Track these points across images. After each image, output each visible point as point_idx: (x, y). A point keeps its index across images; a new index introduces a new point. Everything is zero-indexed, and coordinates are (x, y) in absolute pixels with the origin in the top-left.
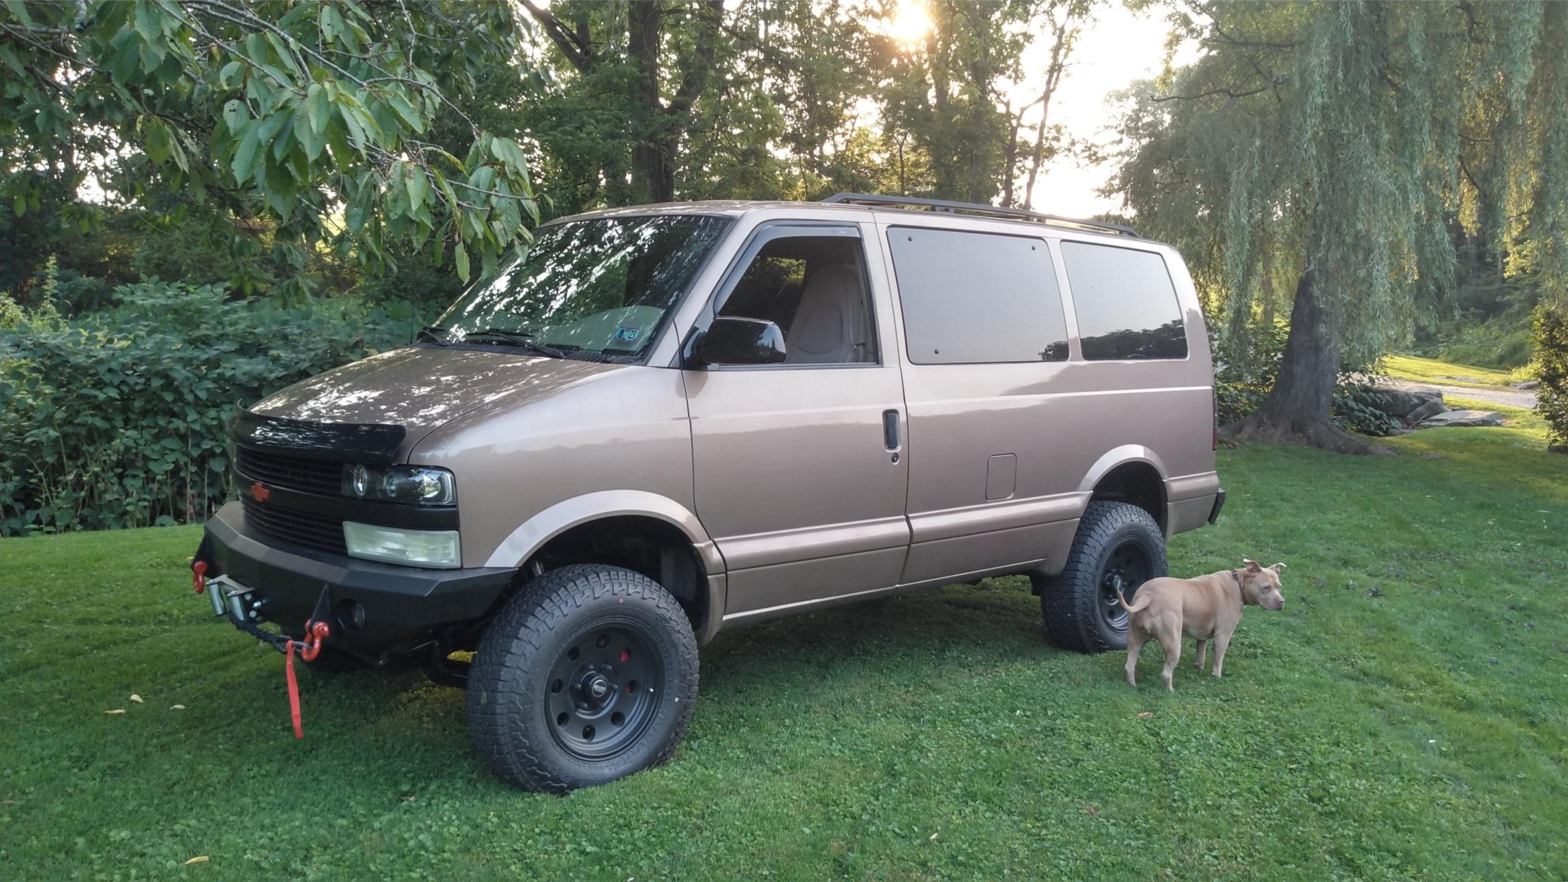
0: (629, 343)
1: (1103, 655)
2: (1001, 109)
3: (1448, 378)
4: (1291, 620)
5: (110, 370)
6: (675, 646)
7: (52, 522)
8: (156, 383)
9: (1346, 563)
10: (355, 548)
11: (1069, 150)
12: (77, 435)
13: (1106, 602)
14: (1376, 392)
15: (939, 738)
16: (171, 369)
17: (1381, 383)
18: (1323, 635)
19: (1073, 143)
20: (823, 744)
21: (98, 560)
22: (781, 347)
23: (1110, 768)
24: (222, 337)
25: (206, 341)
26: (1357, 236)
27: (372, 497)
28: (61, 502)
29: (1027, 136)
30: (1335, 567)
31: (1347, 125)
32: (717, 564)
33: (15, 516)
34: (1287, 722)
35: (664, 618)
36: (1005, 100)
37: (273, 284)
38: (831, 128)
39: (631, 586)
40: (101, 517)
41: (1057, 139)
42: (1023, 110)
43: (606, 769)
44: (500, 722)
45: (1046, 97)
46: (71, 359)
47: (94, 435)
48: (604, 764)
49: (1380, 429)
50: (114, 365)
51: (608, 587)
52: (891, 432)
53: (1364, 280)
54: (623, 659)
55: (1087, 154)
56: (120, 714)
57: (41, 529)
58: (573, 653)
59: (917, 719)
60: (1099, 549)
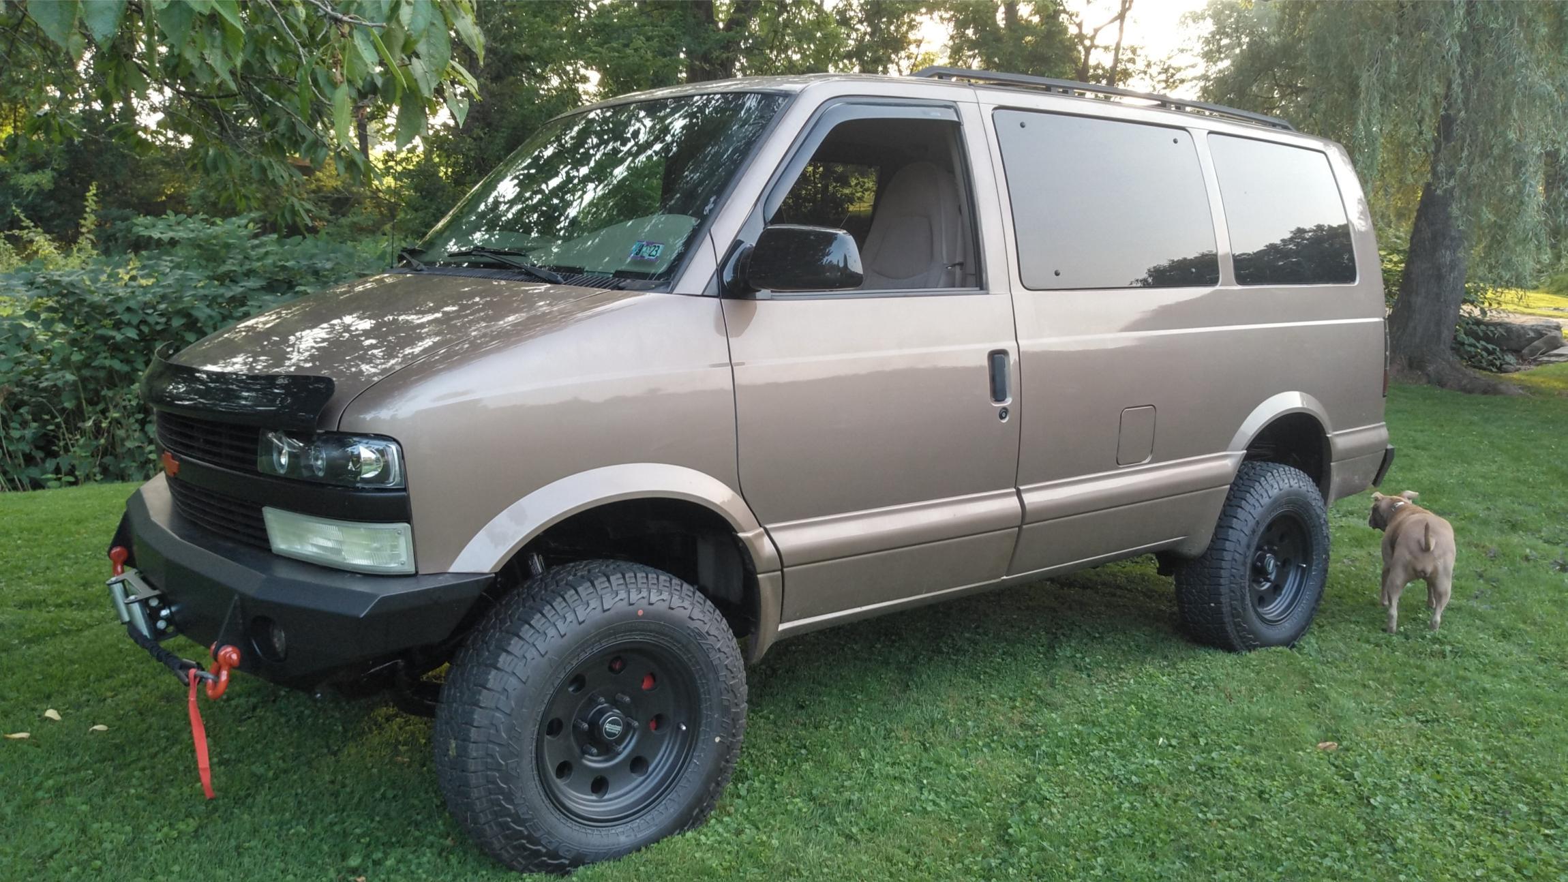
0: (650, 263)
1: (1253, 655)
2: (1073, 30)
3: (1555, 309)
4: (1475, 603)
5: (129, 309)
6: (715, 670)
7: (71, 472)
8: (177, 322)
9: (1514, 527)
10: (281, 542)
11: (1145, 73)
12: (96, 379)
13: (1255, 586)
14: (1488, 324)
15: (1062, 784)
16: (193, 308)
17: (1493, 316)
18: (1521, 626)
19: (1149, 65)
20: (911, 790)
21: (78, 522)
22: (856, 266)
23: (1301, 833)
24: (249, 274)
25: (230, 277)
26: (1507, 148)
27: (294, 477)
28: (79, 450)
29: (1100, 59)
30: (1501, 531)
31: (1497, 18)
32: (770, 560)
33: (36, 465)
34: (1518, 757)
35: (700, 634)
36: (1078, 21)
37: (328, 221)
38: (896, 51)
39: (654, 591)
40: (122, 465)
41: (1132, 61)
42: (1096, 31)
43: (622, 836)
44: (473, 781)
45: (1121, 17)
46: (88, 297)
47: (113, 379)
48: (620, 829)
49: (1493, 365)
50: (132, 304)
51: (623, 594)
52: (998, 378)
53: (1514, 197)
54: (646, 685)
55: (1163, 77)
56: (21, 739)
57: (59, 479)
58: (578, 680)
59: (1030, 750)
60: (1252, 523)
